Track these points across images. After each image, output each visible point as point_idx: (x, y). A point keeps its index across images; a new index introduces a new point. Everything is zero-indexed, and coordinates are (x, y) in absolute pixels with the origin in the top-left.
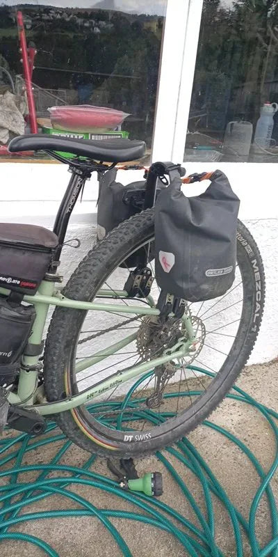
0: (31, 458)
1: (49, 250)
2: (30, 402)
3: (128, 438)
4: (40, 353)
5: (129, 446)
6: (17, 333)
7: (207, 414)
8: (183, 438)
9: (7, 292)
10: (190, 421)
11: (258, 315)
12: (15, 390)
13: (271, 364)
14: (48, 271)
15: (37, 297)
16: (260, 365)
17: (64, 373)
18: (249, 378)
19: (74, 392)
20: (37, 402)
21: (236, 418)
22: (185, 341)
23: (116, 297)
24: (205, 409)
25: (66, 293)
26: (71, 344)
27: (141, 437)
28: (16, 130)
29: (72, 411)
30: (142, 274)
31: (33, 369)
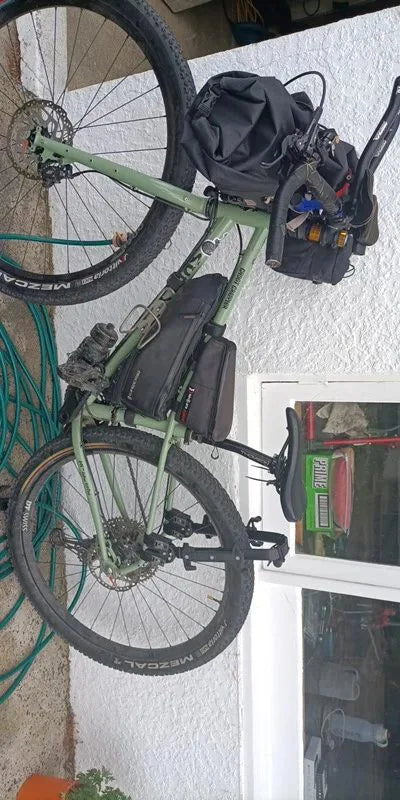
0: (25, 415)
1: (210, 433)
2: (85, 413)
3: (29, 504)
4: (126, 423)
5: (20, 506)
6: (146, 404)
7: (32, 599)
8: (12, 568)
9: (179, 399)
10: (30, 576)
11: (132, 665)
12: (96, 402)
13: (67, 704)
14: (194, 433)
15: (173, 423)
16: (68, 690)
17: (105, 441)
18: (56, 671)
19: (88, 452)
20: (84, 419)
21: (19, 637)
22: (117, 563)
23: (167, 498)
24: (39, 597)
25: (174, 448)
26: (129, 450)
27: (25, 519)
28: (329, 424)
29: (70, 449)
30: (187, 527)
31: (113, 416)
